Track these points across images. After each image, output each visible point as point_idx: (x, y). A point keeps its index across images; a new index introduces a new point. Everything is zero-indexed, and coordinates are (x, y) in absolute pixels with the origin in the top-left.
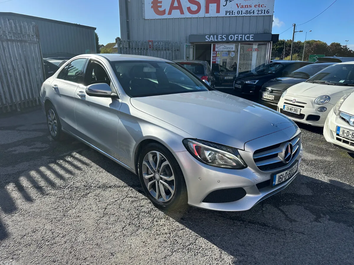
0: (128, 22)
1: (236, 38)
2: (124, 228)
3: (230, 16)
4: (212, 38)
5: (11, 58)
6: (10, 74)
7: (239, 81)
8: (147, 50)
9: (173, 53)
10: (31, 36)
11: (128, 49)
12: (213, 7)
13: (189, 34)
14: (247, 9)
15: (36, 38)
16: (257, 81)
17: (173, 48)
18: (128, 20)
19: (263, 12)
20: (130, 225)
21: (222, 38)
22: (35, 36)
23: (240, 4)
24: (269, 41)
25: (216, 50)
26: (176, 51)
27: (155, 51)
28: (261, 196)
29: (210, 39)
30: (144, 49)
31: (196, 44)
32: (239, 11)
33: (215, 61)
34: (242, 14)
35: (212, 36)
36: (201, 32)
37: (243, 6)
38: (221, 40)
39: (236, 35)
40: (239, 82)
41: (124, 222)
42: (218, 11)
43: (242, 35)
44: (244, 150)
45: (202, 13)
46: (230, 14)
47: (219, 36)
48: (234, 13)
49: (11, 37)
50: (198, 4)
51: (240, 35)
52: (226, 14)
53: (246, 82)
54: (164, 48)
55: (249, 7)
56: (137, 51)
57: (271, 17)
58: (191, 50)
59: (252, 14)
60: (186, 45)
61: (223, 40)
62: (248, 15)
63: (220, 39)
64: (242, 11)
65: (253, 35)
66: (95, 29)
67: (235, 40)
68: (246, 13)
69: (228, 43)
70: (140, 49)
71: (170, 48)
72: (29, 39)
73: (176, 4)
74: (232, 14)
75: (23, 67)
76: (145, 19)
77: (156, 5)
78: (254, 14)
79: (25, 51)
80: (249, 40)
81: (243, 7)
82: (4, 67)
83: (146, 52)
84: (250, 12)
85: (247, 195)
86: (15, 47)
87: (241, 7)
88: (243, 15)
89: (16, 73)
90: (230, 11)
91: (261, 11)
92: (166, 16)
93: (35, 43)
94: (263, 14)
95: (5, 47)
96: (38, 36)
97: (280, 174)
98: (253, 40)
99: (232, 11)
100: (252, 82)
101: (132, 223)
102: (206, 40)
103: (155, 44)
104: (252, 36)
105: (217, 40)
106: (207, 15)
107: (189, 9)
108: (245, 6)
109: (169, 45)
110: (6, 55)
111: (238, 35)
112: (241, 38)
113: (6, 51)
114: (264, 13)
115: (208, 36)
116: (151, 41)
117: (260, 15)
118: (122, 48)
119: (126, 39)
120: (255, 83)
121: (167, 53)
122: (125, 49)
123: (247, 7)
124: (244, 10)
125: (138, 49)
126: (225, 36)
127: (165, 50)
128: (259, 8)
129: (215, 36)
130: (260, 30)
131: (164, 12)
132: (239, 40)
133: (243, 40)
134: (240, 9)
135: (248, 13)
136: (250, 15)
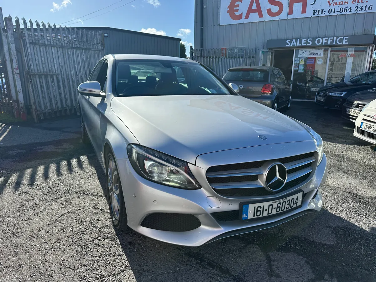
0: (202, 30)
1: (324, 41)
2: (59, 240)
3: (319, 15)
4: (294, 43)
5: (74, 65)
6: (72, 79)
7: (322, 92)
8: (219, 58)
9: (247, 61)
10: (96, 44)
11: (200, 57)
12: (298, 7)
13: (268, 38)
14: (341, 6)
15: (101, 47)
16: (344, 93)
17: (248, 55)
18: (202, 28)
19: (364, 8)
20: (69, 237)
21: (307, 42)
22: (100, 44)
23: (333, 1)
24: (369, 45)
25: (299, 56)
26: (251, 58)
27: (227, 59)
28: (221, 230)
29: (292, 44)
30: (216, 57)
31: (275, 51)
32: (331, 9)
33: (297, 69)
34: (334, 13)
35: (294, 40)
36: (282, 36)
37: (336, 3)
38: (306, 45)
39: (324, 39)
40: (321, 94)
41: (65, 234)
42: (304, 11)
43: (333, 38)
44: (195, 165)
45: (284, 15)
46: (319, 14)
47: (303, 40)
48: (325, 12)
49: (77, 45)
50: (280, 5)
51: (330, 38)
52: (314, 14)
53: (330, 94)
54: (237, 55)
55: (344, 3)
56: (209, 60)
57: (374, 14)
58: (269, 57)
59: (348, 12)
60: (262, 51)
61: (308, 44)
62: (343, 13)
63: (304, 43)
64: (334, 9)
65: (348, 37)
66: (180, 40)
67: (324, 44)
68: (340, 11)
69: (315, 47)
70: (212, 58)
71: (244, 55)
72: (94, 47)
73: (254, 7)
74: (322, 14)
75: (86, 74)
76: (220, 25)
77: (232, 9)
78: (350, 11)
79: (89, 58)
80: (341, 43)
81: (336, 5)
82: (67, 73)
83: (218, 60)
84: (345, 10)
85: (202, 226)
86: (79, 54)
87: (334, 5)
88: (336, 13)
89: (79, 79)
90: (319, 10)
91: (361, 7)
92: (243, 21)
93: (100, 51)
94: (363, 11)
95: (70, 54)
96: (103, 44)
97: (257, 205)
98: (347, 43)
99: (322, 10)
100: (338, 94)
101: (72, 237)
102: (287, 45)
103: (228, 51)
104: (346, 39)
105: (300, 45)
106: (291, 17)
107: (269, 11)
108: (340, 3)
109: (243, 53)
110: (71, 61)
111: (327, 38)
112: (331, 41)
113: (71, 58)
114: (365, 10)
115: (290, 40)
116: (224, 48)
117: (359, 12)
118: (194, 57)
119: (199, 47)
120: (342, 96)
121: (240, 61)
122: (197, 58)
123: (342, 4)
124: (338, 8)
125: (210, 57)
126: (311, 39)
127: (239, 57)
128: (358, 4)
129: (298, 40)
130: (359, 31)
131: (240, 17)
132: (329, 44)
133: (334, 43)
134: (332, 7)
135: (342, 11)
136: (346, 13)
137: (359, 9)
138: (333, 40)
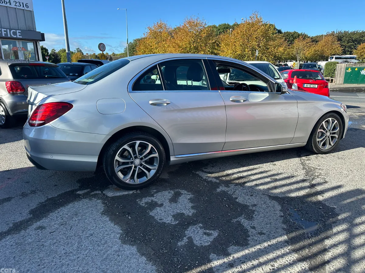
19: (22, 4)
43: (6, 30)
51: (3, 30)
57: (31, 12)
59: (8, 5)
65: (20, 31)
78: (10, 4)
80: (16, 36)
84: (5, 2)
91: (19, 3)
94: (21, 7)
98: (21, 37)
104: (19, 33)
112: (5, 33)
114: (23, 7)
117: (18, 7)
130: (22, 25)
132: (4, 35)
133: (9, 36)
135: (3, 3)
136: (6, 5)
137: (18, 4)
138: (6, 31)
